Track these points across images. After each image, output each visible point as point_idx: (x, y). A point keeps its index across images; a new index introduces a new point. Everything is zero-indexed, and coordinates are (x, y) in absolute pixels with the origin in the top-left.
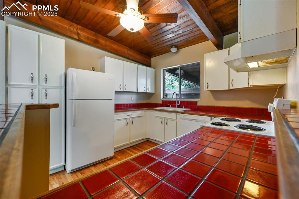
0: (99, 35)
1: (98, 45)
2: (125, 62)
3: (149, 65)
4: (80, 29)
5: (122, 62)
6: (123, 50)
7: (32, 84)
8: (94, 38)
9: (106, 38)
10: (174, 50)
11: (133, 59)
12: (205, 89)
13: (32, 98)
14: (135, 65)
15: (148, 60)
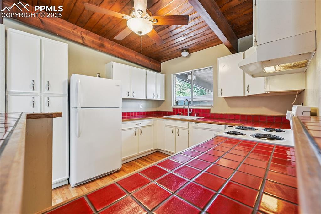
0: (105, 39)
1: (103, 49)
3: (158, 70)
6: (131, 54)
8: (100, 42)
10: (185, 54)
11: (141, 64)
12: (219, 96)
13: (33, 107)
14: (144, 71)
15: (158, 65)
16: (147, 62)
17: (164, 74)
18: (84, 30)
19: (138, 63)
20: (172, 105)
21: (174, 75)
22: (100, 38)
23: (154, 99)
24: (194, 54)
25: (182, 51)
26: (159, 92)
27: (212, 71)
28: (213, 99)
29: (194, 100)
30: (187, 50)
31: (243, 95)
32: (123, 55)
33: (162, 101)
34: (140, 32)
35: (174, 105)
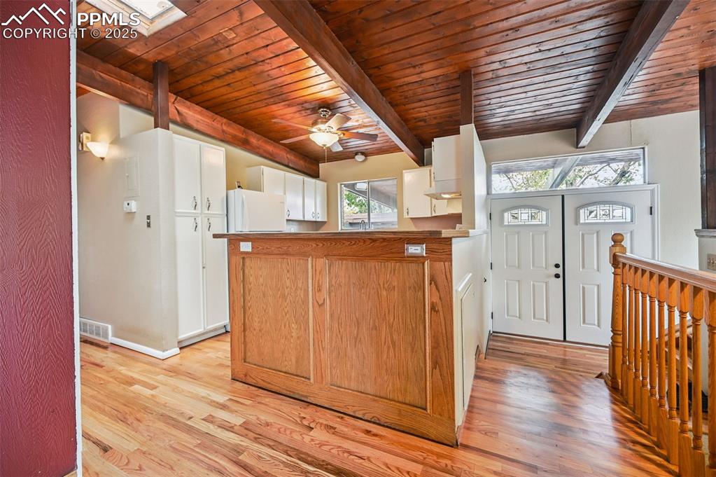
0: (249, 131)
1: (248, 147)
2: (287, 174)
3: (315, 175)
4: (225, 124)
5: (282, 172)
6: (281, 152)
7: (194, 211)
8: (243, 136)
9: (258, 135)
10: (360, 158)
11: (294, 167)
12: (406, 216)
13: (195, 230)
14: (300, 177)
15: (315, 168)
16: (301, 163)
17: (325, 181)
18: (225, 120)
19: (290, 165)
20: (340, 228)
21: (341, 184)
22: (244, 131)
23: (314, 220)
24: (372, 159)
25: (356, 154)
26: (319, 210)
27: (395, 183)
28: (396, 220)
29: (372, 221)
30: (363, 153)
31: (430, 216)
32: (271, 155)
33: (323, 223)
34: (325, 145)
35: (342, 229)
